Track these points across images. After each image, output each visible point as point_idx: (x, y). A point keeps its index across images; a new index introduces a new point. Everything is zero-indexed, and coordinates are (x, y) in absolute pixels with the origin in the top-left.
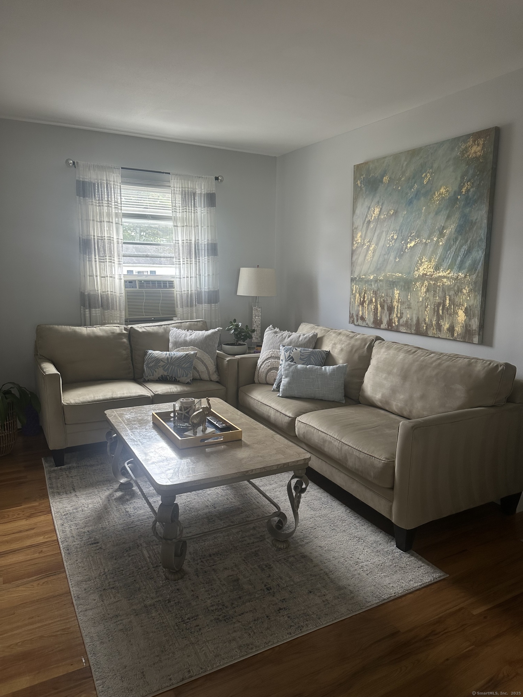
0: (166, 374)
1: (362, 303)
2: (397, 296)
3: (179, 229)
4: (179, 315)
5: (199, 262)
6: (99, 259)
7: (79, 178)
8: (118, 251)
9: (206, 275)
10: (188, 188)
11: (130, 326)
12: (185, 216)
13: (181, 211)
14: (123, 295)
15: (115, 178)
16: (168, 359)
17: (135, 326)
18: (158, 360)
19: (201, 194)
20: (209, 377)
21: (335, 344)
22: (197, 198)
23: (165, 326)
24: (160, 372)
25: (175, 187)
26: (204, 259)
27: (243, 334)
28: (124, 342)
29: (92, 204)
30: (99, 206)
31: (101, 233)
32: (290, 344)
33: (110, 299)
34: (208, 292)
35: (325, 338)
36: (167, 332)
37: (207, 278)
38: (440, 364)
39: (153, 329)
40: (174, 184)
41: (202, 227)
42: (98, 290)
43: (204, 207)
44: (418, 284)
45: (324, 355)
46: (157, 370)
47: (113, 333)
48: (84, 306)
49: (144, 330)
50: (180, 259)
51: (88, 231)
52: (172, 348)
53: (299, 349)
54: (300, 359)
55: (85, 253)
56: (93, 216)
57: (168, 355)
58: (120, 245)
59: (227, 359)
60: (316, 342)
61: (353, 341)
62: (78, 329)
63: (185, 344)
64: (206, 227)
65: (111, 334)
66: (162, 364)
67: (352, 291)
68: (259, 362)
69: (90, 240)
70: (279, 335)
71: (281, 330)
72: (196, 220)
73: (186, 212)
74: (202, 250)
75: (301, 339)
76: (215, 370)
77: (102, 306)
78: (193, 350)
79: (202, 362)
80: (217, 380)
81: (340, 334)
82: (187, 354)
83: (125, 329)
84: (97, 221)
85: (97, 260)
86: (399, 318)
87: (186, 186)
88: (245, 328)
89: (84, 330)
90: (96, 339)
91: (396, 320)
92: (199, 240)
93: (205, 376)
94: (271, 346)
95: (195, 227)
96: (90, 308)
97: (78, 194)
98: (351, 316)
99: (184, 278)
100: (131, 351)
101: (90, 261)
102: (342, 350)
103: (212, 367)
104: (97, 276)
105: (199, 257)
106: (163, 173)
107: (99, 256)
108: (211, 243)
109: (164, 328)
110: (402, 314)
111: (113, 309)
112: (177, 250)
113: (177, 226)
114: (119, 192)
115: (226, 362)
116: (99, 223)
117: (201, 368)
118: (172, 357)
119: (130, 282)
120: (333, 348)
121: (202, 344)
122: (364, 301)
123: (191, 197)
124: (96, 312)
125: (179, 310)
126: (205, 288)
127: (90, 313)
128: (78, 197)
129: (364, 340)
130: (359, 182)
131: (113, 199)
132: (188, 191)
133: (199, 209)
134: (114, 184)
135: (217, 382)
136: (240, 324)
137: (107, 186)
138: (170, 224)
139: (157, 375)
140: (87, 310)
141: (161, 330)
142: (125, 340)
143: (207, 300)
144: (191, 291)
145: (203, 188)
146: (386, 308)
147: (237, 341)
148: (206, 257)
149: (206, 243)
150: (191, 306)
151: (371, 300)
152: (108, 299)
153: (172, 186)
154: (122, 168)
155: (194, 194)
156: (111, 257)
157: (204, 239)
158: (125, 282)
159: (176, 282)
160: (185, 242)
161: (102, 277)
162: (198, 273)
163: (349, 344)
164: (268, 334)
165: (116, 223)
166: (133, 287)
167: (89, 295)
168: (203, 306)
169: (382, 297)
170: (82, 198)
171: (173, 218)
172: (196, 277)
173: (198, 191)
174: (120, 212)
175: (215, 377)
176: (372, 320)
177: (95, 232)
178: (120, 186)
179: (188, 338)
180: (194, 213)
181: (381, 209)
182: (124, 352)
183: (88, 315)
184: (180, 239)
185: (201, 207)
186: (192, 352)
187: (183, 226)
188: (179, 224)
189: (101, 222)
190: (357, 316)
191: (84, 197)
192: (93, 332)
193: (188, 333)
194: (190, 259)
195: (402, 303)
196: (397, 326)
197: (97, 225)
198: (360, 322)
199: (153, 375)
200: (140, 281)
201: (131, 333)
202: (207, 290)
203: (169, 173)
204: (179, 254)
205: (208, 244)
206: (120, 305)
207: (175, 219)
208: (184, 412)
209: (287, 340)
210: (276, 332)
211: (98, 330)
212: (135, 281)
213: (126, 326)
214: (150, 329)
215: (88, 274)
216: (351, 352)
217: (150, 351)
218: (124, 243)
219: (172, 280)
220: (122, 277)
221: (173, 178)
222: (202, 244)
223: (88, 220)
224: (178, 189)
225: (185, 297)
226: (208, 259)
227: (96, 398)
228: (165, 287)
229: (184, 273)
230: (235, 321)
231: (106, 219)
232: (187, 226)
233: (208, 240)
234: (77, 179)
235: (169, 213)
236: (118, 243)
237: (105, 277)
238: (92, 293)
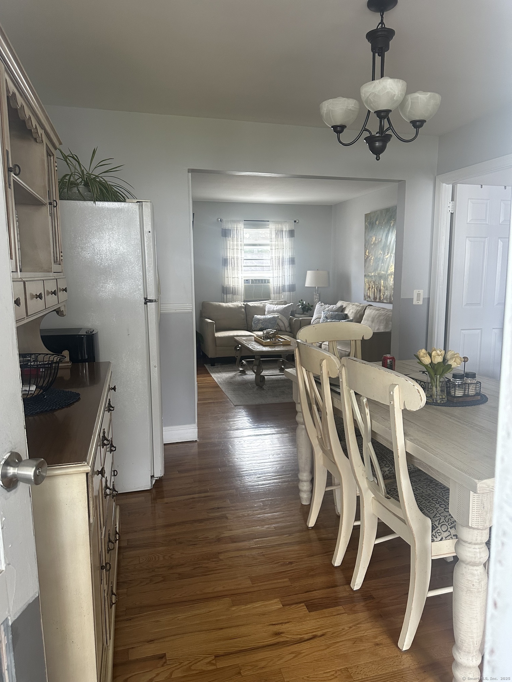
0: (263, 327)
1: (369, 289)
2: (382, 283)
3: (274, 251)
4: (272, 299)
5: (284, 268)
6: (232, 269)
7: (223, 227)
8: (241, 264)
9: (288, 275)
10: (279, 228)
11: (246, 303)
12: (277, 243)
13: (275, 241)
14: (243, 287)
15: (241, 226)
16: (264, 319)
17: (249, 303)
18: (259, 320)
19: (286, 230)
20: (285, 329)
21: (350, 310)
22: (284, 233)
23: (264, 303)
24: (260, 326)
25: (271, 228)
26: (287, 266)
27: (307, 308)
28: (243, 311)
29: (229, 241)
30: (233, 241)
31: (233, 255)
32: (328, 311)
33: (236, 289)
34: (289, 285)
35: (347, 307)
36: (264, 306)
37: (288, 277)
39: (257, 305)
40: (271, 227)
41: (286, 249)
42: (230, 285)
43: (288, 238)
44: (390, 277)
45: (344, 315)
46: (258, 325)
47: (238, 306)
48: (224, 293)
49: (253, 305)
50: (273, 267)
51: (227, 254)
52: (267, 314)
53: (331, 313)
54: (331, 317)
55: (225, 266)
56: (229, 247)
57: (264, 317)
58: (242, 261)
59: (295, 319)
60: (342, 309)
61: (358, 308)
62: (221, 304)
63: (273, 312)
64: (288, 249)
65: (236, 307)
66: (261, 321)
67: (365, 282)
68: (312, 321)
69: (228, 259)
70: (323, 306)
71: (325, 304)
72: (283, 245)
73: (277, 241)
74: (286, 261)
75: (334, 308)
76: (288, 326)
77: (232, 293)
78: (277, 314)
79: (282, 321)
80: (290, 331)
81: (354, 305)
82: (274, 317)
83: (244, 304)
84: (231, 249)
85: (231, 269)
86: (384, 295)
87: (278, 227)
88: (307, 305)
89: (224, 305)
90: (230, 309)
91: (382, 296)
92: (284, 256)
93: (283, 329)
94: (318, 312)
95: (282, 249)
96: (226, 294)
97: (223, 236)
98: (365, 296)
99: (275, 277)
100: (246, 316)
101: (227, 269)
102: (352, 312)
103: (287, 324)
104: (230, 277)
105: (284, 266)
106: (266, 221)
107: (232, 267)
108: (291, 258)
109: (263, 304)
110: (384, 293)
111: (237, 295)
112: (272, 262)
113: (272, 249)
114: (242, 233)
115: (294, 321)
116: (232, 250)
117: (281, 324)
118: (266, 318)
119: (247, 280)
120: (349, 312)
121: (283, 312)
122: (370, 287)
123: (280, 233)
124: (229, 296)
125: (272, 296)
126: (287, 283)
127: (226, 297)
128: (222, 237)
129: (363, 307)
130: (367, 223)
131: (239, 237)
132: (279, 229)
133: (284, 239)
134: (240, 229)
135: (290, 332)
136: (304, 302)
137: (237, 230)
138: (268, 248)
139: (258, 328)
140: (225, 295)
141: (262, 305)
142: (243, 310)
143: (288, 290)
144: (279, 284)
145: (287, 227)
146: (378, 290)
147: (304, 312)
148: (288, 266)
149: (288, 258)
150: (279, 293)
151: (373, 286)
152: (235, 289)
153: (270, 228)
154: (244, 221)
155: (282, 231)
156: (237, 267)
157: (288, 255)
158: (244, 280)
159: (271, 281)
160: (276, 257)
161: (233, 278)
162: (283, 275)
163: (356, 309)
164: (317, 306)
165: (241, 250)
166: (248, 283)
167: (226, 287)
168: (286, 293)
169: (377, 284)
170: (224, 237)
171: (270, 245)
172: (282, 277)
173: (284, 229)
174: (242, 243)
175: (288, 329)
176: (373, 298)
177: (230, 254)
178: (243, 230)
179: (275, 309)
180: (282, 241)
181: (376, 238)
182: (243, 316)
183: (225, 298)
184: (274, 256)
185: (286, 237)
186: (277, 316)
187: (276, 249)
188: (273, 248)
189: (233, 249)
190: (367, 296)
191: (225, 237)
192: (228, 305)
193: (275, 307)
194: (279, 267)
195: (384, 287)
196: (382, 299)
197: (231, 251)
198: (368, 299)
199: (257, 328)
200: (252, 280)
201: (246, 307)
202: (288, 284)
203: (269, 221)
204: (273, 264)
205: (289, 258)
206: (241, 293)
207: (271, 246)
208: (267, 335)
209: (327, 309)
210: (322, 305)
211: (230, 305)
212: (249, 280)
213: (244, 303)
214: (256, 305)
215: (226, 276)
216: (356, 314)
217: (255, 316)
218: (245, 259)
219: (269, 279)
220: (243, 278)
221: (271, 224)
222: (286, 258)
223: (227, 249)
224: (273, 229)
225: (275, 288)
226: (289, 267)
227: (230, 335)
228: (265, 283)
229: (276, 275)
230: (302, 300)
231: (235, 248)
232: (277, 249)
233: (289, 256)
234: (222, 228)
235: (268, 242)
236: (241, 260)
237: (234, 278)
238: (228, 286)
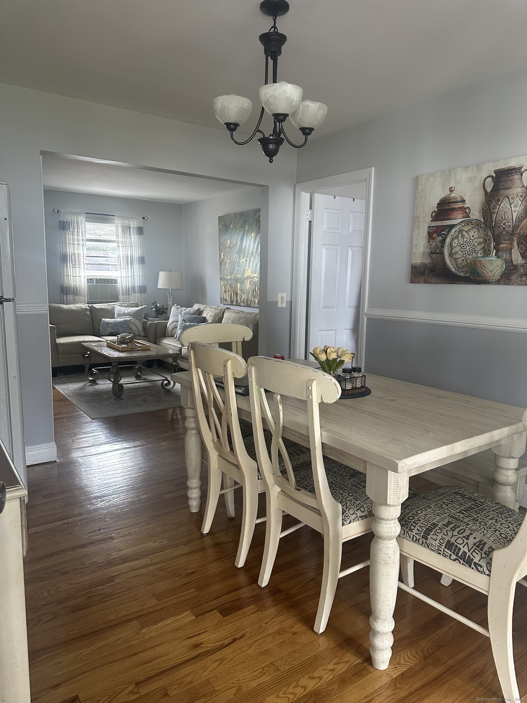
0: (113, 331)
1: (225, 292)
2: (239, 287)
3: (121, 248)
4: (120, 300)
5: (133, 268)
6: (72, 266)
7: (61, 219)
8: (83, 261)
9: (138, 276)
10: (126, 224)
11: (91, 305)
12: (124, 240)
13: (121, 237)
14: (86, 287)
15: (82, 219)
16: (114, 322)
17: (94, 305)
18: (108, 324)
19: (134, 227)
20: (139, 334)
21: (208, 313)
22: (131, 230)
23: (112, 305)
24: (110, 330)
25: (117, 224)
26: (136, 266)
27: (161, 311)
28: (88, 314)
29: (68, 234)
30: (72, 235)
31: (74, 251)
32: (185, 313)
33: (78, 289)
34: (140, 286)
35: (204, 310)
36: (113, 309)
37: (138, 278)
38: (246, 317)
39: (105, 307)
40: (117, 222)
41: (135, 247)
42: (71, 284)
43: (136, 235)
44: (246, 280)
45: (202, 318)
46: (108, 329)
47: (81, 308)
48: (63, 294)
49: (100, 307)
50: (121, 266)
51: (66, 249)
52: (116, 317)
53: (189, 316)
54: (189, 321)
55: (64, 262)
56: (69, 241)
57: (114, 321)
58: (85, 257)
59: (149, 323)
60: (200, 312)
61: (216, 311)
62: (61, 306)
63: (124, 315)
64: (137, 247)
65: (80, 309)
66: (110, 325)
67: (221, 285)
68: (168, 325)
69: (67, 255)
70: (179, 309)
71: (181, 307)
72: (131, 243)
73: (125, 238)
74: (135, 260)
75: (191, 311)
76: (142, 329)
77: (74, 293)
78: (129, 318)
79: (135, 325)
80: (144, 335)
81: (211, 307)
82: (125, 320)
83: (88, 306)
84: (71, 244)
85: (71, 266)
86: (240, 299)
87: (125, 223)
88: (162, 307)
89: (65, 306)
90: (72, 311)
91: (239, 299)
92: (133, 254)
93: (137, 333)
94: (175, 315)
95: (130, 247)
96: (66, 295)
97: (60, 229)
98: (221, 299)
99: (124, 277)
100: (92, 319)
101: (67, 267)
102: (211, 315)
103: (140, 327)
104: (70, 276)
105: (133, 265)
106: (111, 215)
107: (72, 264)
108: (141, 257)
109: (112, 306)
110: (241, 296)
111: (80, 295)
112: (119, 261)
113: (119, 246)
114: (84, 226)
115: (148, 324)
116: (72, 245)
117: (134, 328)
118: (116, 322)
119: (90, 280)
120: (207, 315)
121: (135, 315)
122: (226, 291)
123: (128, 229)
124: (70, 297)
125: (121, 297)
126: (137, 284)
127: (67, 298)
128: (60, 230)
129: (221, 310)
130: (221, 226)
131: (81, 231)
132: (126, 226)
133: (133, 236)
134: (81, 223)
135: (144, 336)
136: (158, 305)
137: (77, 224)
138: (115, 245)
139: (108, 332)
140: (65, 296)
141: (110, 308)
142: (88, 313)
143: (139, 291)
144: (128, 285)
145: (135, 224)
146: (235, 293)
147: (157, 315)
148: (138, 265)
149: (138, 256)
150: (129, 295)
151: (229, 290)
152: (77, 289)
153: (116, 223)
154: (86, 213)
155: (130, 227)
156: (79, 264)
157: (137, 254)
158: (87, 279)
159: (119, 280)
160: (124, 256)
161: (74, 276)
162: (132, 275)
163: (214, 312)
164: (173, 309)
165: (82, 245)
166: (92, 283)
167: (66, 288)
168: (137, 295)
169: (233, 288)
170: (62, 231)
171: (117, 241)
172: (131, 277)
173: (132, 226)
174: (84, 238)
175: (142, 334)
176: (230, 300)
177: (70, 250)
178: (85, 224)
179: (126, 312)
180: (130, 239)
181: (230, 241)
182: (88, 319)
183: (65, 299)
184: (121, 254)
185: (134, 235)
186: (129, 319)
187: (123, 246)
188: (120, 245)
189: (73, 244)
190: (224, 299)
191: (64, 230)
192: (70, 307)
193: (126, 309)
194: (128, 266)
195: (241, 290)
196: (240, 303)
197: (71, 246)
198: (225, 302)
199: (105, 332)
200: (96, 279)
201: (92, 309)
202: (138, 285)
203: (114, 216)
204: (121, 263)
205: (139, 257)
206: (84, 293)
207: (118, 242)
208: (122, 340)
209: (184, 312)
210: (178, 308)
211: (72, 307)
212: (93, 279)
213: (89, 305)
214: (103, 307)
215: (65, 275)
216: (215, 317)
217: (103, 319)
218: (87, 256)
219: (116, 278)
220: (86, 277)
221: (116, 218)
222: (135, 257)
223: (66, 243)
224: (120, 225)
225: (124, 289)
226: (139, 266)
227: (75, 341)
228: (112, 283)
229: (124, 275)
230: (155, 303)
231: (76, 243)
232: (125, 246)
233: (139, 255)
234: (60, 220)
235: (114, 238)
236: (83, 256)
237: (75, 276)
238: (68, 286)
